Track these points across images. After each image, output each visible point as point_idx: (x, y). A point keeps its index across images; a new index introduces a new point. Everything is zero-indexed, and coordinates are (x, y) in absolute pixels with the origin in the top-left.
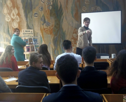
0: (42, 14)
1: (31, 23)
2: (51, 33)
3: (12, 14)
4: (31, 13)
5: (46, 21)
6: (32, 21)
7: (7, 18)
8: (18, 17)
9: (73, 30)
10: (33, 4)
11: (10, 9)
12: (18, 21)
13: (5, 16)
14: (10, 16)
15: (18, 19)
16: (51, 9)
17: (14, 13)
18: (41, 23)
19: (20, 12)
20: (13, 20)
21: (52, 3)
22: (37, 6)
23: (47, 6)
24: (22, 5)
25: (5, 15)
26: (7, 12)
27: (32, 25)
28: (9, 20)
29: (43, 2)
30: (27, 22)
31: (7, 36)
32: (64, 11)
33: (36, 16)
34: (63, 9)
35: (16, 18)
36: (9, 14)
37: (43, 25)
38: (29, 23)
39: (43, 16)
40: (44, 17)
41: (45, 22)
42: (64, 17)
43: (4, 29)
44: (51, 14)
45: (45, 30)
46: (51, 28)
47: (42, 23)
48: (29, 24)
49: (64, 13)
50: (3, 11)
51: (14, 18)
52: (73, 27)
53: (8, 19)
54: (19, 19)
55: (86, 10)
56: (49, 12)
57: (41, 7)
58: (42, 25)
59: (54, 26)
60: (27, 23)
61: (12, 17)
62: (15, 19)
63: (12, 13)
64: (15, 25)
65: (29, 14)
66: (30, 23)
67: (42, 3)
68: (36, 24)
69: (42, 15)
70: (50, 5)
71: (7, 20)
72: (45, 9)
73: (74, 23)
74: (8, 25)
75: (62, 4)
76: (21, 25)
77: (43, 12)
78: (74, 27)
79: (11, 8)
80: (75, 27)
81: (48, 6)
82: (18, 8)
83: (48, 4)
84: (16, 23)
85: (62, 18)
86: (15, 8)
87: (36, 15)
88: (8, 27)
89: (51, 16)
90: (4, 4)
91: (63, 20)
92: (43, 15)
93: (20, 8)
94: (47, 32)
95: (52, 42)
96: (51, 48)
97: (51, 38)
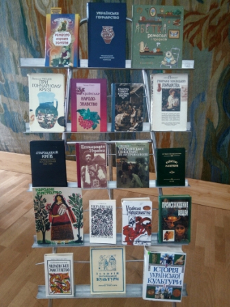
2: (214, 44)
43: (10, 22)
64: (46, 0)
88: (22, 10)
94: (193, 37)
95: (215, 89)
96: (204, 121)
97: (213, 72)
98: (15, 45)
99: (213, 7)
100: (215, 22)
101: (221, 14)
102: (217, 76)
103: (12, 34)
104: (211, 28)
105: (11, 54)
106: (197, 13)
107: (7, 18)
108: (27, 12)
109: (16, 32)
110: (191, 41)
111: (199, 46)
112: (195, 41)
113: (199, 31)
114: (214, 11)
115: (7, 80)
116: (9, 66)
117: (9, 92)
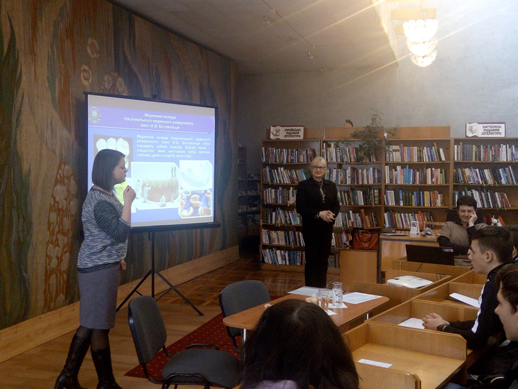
9: (56, 168)
32: (24, 69)
34: (20, 55)
42: (23, 97)
49: (24, 78)
52: (54, 151)
55: (90, 81)
73: (58, 135)
75: (16, 29)
78: (57, 153)
80: (61, 155)
85: (17, 105)
91: (20, 111)
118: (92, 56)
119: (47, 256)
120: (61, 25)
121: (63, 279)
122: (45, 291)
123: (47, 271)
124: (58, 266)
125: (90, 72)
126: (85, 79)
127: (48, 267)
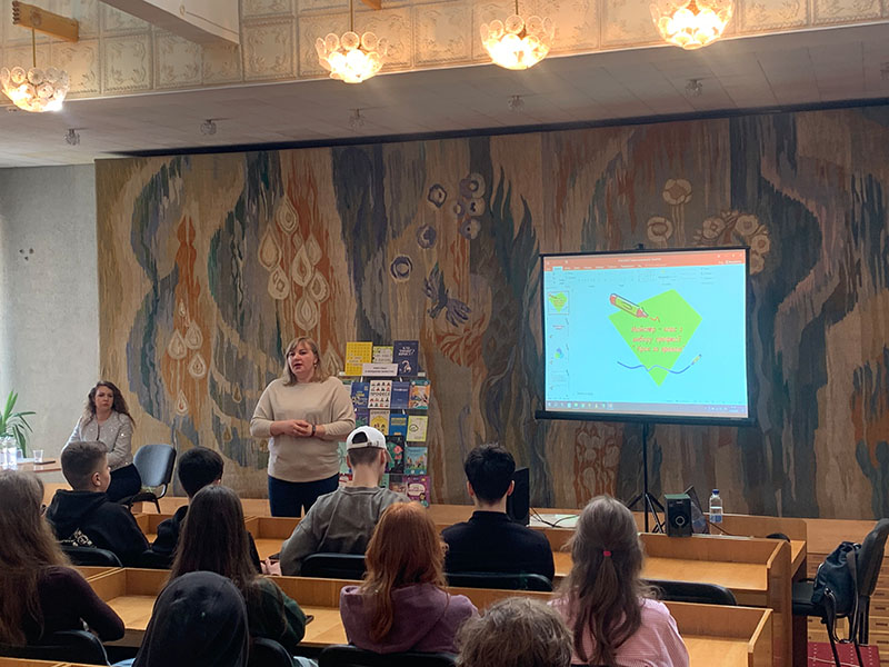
0: (429, 259)
1: (378, 309)
2: (471, 360)
3: (295, 266)
4: (380, 256)
5: (450, 296)
6: (381, 294)
7: (274, 282)
8: (319, 276)
10: (388, 216)
11: (289, 239)
12: (321, 296)
13: (269, 273)
14: (287, 275)
15: (320, 289)
16: (474, 234)
17: (305, 259)
18: (425, 304)
19: (330, 255)
20: (299, 291)
21: (479, 208)
22: (408, 221)
23: (456, 221)
24: (340, 222)
25: (269, 269)
26: (277, 255)
27: (383, 316)
28: (281, 291)
29: (438, 205)
30: (360, 299)
31: (271, 366)
32: (542, 244)
33: (403, 272)
34: (538, 232)
35: (312, 285)
36: (285, 265)
37: (434, 315)
38: (367, 306)
39: (435, 272)
40: (442, 278)
41: (443, 300)
43: (261, 334)
44: (473, 261)
45: (445, 341)
46: (476, 332)
47: (429, 307)
48: (368, 313)
50: (261, 252)
51: (304, 285)
53: (280, 286)
54: (323, 285)
56: (468, 252)
57: (427, 228)
58: (428, 316)
59: (487, 322)
60: (361, 304)
61: (297, 278)
62: (306, 288)
63: (296, 259)
64: (307, 316)
65: (370, 263)
66: (373, 303)
67: (433, 206)
68: (400, 309)
69: (429, 268)
70: (474, 214)
71: (276, 295)
72: (446, 240)
74: (277, 314)
76: (332, 315)
77: (435, 249)
79: (292, 237)
81: (460, 222)
82: (322, 240)
83: (459, 212)
84: (314, 306)
86: (311, 236)
87: (404, 268)
88: (278, 323)
89: (473, 271)
90: (267, 222)
92: (437, 264)
93: (330, 237)
94: (453, 354)
95: (478, 402)
96: (473, 435)
97: (474, 385)
98: (263, 357)
99: (465, 331)
100: (469, 342)
101: (472, 337)
102: (478, 389)
103: (261, 346)
104: (467, 347)
105: (256, 367)
106: (453, 334)
107: (257, 329)
108: (283, 326)
109: (267, 344)
110: (451, 358)
111: (459, 361)
112: (454, 358)
113: (457, 349)
114: (467, 334)
115: (244, 399)
116: (251, 381)
117: (244, 413)
118: (674, 202)
119: (577, 444)
120: (610, 181)
121: (608, 476)
122: (576, 484)
123: (577, 462)
124: (597, 459)
125: (668, 223)
126: (655, 234)
127: (580, 458)
